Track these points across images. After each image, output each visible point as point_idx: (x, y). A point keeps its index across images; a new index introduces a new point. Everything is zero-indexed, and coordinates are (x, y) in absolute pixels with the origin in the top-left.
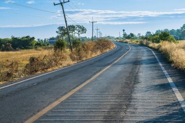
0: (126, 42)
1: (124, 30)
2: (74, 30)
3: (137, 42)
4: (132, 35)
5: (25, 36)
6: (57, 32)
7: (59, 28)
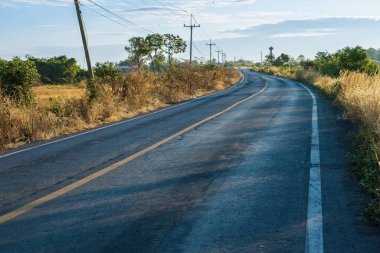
0: (271, 73)
1: (271, 49)
2: (159, 45)
3: (292, 72)
4: (285, 57)
5: (57, 56)
6: (127, 49)
7: (132, 40)
